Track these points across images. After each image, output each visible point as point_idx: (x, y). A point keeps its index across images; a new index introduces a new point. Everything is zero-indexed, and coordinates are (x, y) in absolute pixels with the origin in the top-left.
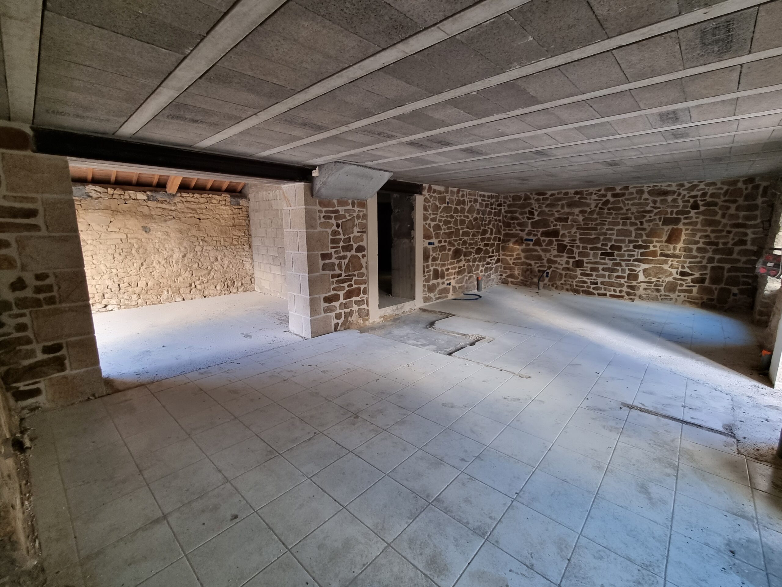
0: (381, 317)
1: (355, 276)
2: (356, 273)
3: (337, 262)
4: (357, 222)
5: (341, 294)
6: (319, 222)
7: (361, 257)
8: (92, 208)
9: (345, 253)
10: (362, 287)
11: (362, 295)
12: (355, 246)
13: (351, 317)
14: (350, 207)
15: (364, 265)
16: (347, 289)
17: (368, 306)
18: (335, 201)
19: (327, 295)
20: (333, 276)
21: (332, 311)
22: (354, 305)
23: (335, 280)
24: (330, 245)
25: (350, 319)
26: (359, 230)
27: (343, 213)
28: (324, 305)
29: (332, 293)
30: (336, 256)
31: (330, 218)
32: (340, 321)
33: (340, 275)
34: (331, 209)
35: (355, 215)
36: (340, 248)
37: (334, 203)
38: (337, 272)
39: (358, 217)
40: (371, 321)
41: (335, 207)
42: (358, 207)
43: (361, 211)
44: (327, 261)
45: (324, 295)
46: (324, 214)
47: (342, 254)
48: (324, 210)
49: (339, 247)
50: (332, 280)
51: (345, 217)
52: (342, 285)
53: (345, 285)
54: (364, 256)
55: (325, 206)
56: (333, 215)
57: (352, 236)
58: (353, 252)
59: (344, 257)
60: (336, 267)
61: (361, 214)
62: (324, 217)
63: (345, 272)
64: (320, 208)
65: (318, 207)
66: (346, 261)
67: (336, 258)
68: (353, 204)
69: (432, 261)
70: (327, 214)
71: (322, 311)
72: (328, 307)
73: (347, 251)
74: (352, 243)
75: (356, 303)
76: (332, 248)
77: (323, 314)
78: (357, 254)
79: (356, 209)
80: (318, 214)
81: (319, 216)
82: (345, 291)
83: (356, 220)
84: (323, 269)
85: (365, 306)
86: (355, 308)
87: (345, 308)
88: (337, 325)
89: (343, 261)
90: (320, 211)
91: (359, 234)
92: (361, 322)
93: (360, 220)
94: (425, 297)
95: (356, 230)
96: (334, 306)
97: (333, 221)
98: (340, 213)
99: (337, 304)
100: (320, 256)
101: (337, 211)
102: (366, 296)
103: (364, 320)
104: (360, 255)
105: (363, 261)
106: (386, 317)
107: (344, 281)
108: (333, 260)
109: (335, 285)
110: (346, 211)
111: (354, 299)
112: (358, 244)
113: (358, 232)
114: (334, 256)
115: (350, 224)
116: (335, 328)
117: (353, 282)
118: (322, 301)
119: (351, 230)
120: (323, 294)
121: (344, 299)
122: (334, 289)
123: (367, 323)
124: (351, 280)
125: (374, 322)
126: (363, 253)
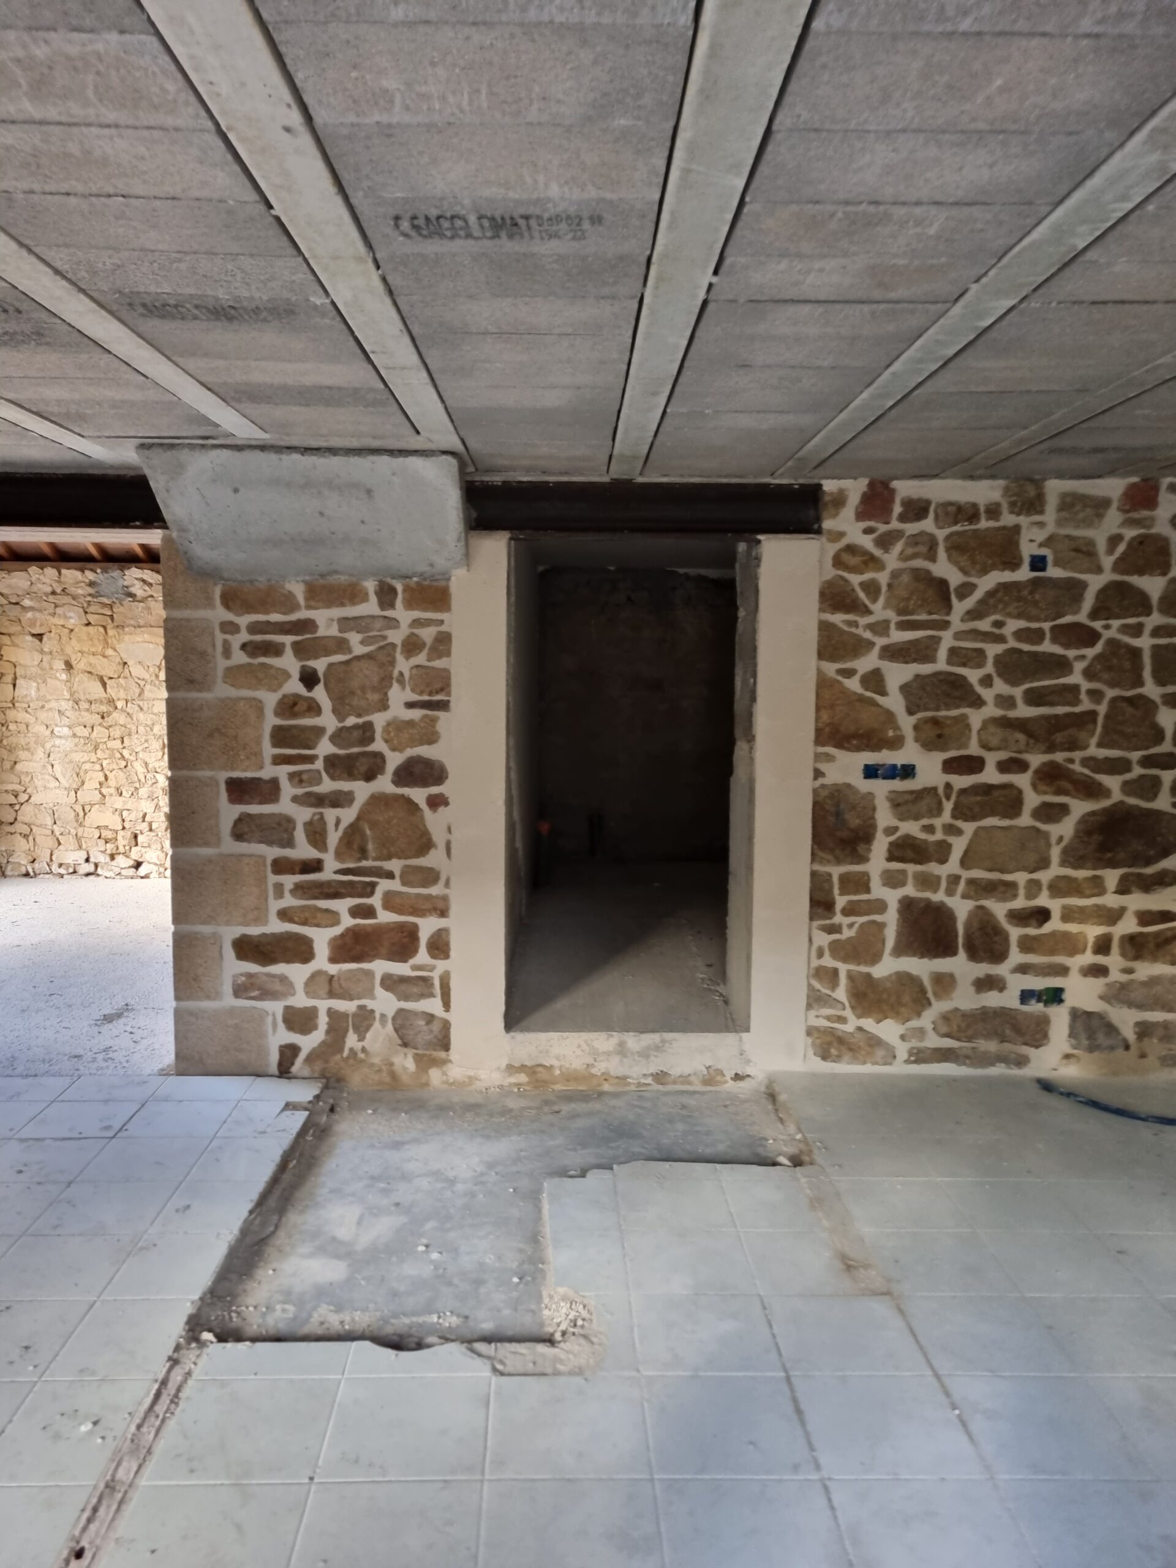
0: (511, 1069)
1: (390, 875)
2: (395, 865)
3: (303, 815)
4: (403, 665)
5: (322, 938)
6: (222, 664)
7: (423, 805)
8: (132, 622)
9: (344, 786)
10: (427, 927)
11: (422, 956)
12: (394, 760)
13: (361, 1038)
14: (370, 607)
15: (438, 836)
16: (348, 922)
17: (447, 1005)
18: (298, 591)
19: (254, 931)
20: (281, 866)
21: (266, 994)
22: (379, 991)
23: (289, 880)
24: (269, 750)
25: (352, 1040)
26: (415, 697)
27: (334, 631)
28: (234, 967)
29: (276, 926)
30: (300, 791)
31: (276, 650)
32: (307, 1043)
33: (315, 866)
34: (275, 617)
35: (396, 637)
36: (319, 765)
37: (290, 596)
38: (303, 850)
39: (412, 646)
40: (456, 1071)
41: (294, 607)
42: (409, 605)
43: (428, 623)
44: (254, 809)
45: (238, 931)
46: (244, 636)
47: (328, 785)
48: (244, 620)
49: (311, 759)
50: (273, 879)
51: (341, 645)
52: (323, 904)
53: (342, 906)
54: (436, 802)
55: (248, 607)
56: (288, 640)
57: (379, 720)
58: (384, 784)
59: (339, 800)
60: (300, 835)
61: (427, 634)
62: (244, 647)
63: (339, 856)
64: (229, 616)
65: (221, 614)
66: (348, 815)
67: (295, 799)
68: (386, 595)
69: (891, 858)
70: (259, 638)
71: (227, 988)
72: (250, 976)
73: (351, 775)
74: (379, 745)
75: (391, 983)
76: (279, 760)
77: (229, 1000)
78: (406, 791)
79: (403, 614)
80: (220, 637)
81: (226, 643)
82: (337, 930)
83: (399, 657)
84: (238, 835)
85: (433, 1006)
86: (385, 1003)
87: (332, 994)
88: (289, 1052)
89: (330, 814)
90: (229, 628)
91: (416, 714)
92: (410, 1064)
93: (421, 659)
94: (831, 1032)
95: (398, 696)
96: (283, 979)
97: (289, 663)
98: (321, 632)
99: (297, 973)
100: (223, 787)
101: (307, 626)
102: (441, 965)
103: (425, 1063)
104: (418, 795)
105: (434, 822)
106: (543, 1075)
107: (333, 891)
108: (285, 806)
109: (289, 901)
110: (346, 623)
111: (380, 967)
112: (410, 752)
113: (410, 705)
114: (288, 790)
115: (370, 673)
116: (280, 1064)
117: (376, 901)
118: (229, 953)
119: (373, 697)
120: (228, 923)
121: (333, 960)
122: (284, 915)
123: (435, 1076)
124: (369, 890)
125: (472, 1079)
126: (434, 790)
